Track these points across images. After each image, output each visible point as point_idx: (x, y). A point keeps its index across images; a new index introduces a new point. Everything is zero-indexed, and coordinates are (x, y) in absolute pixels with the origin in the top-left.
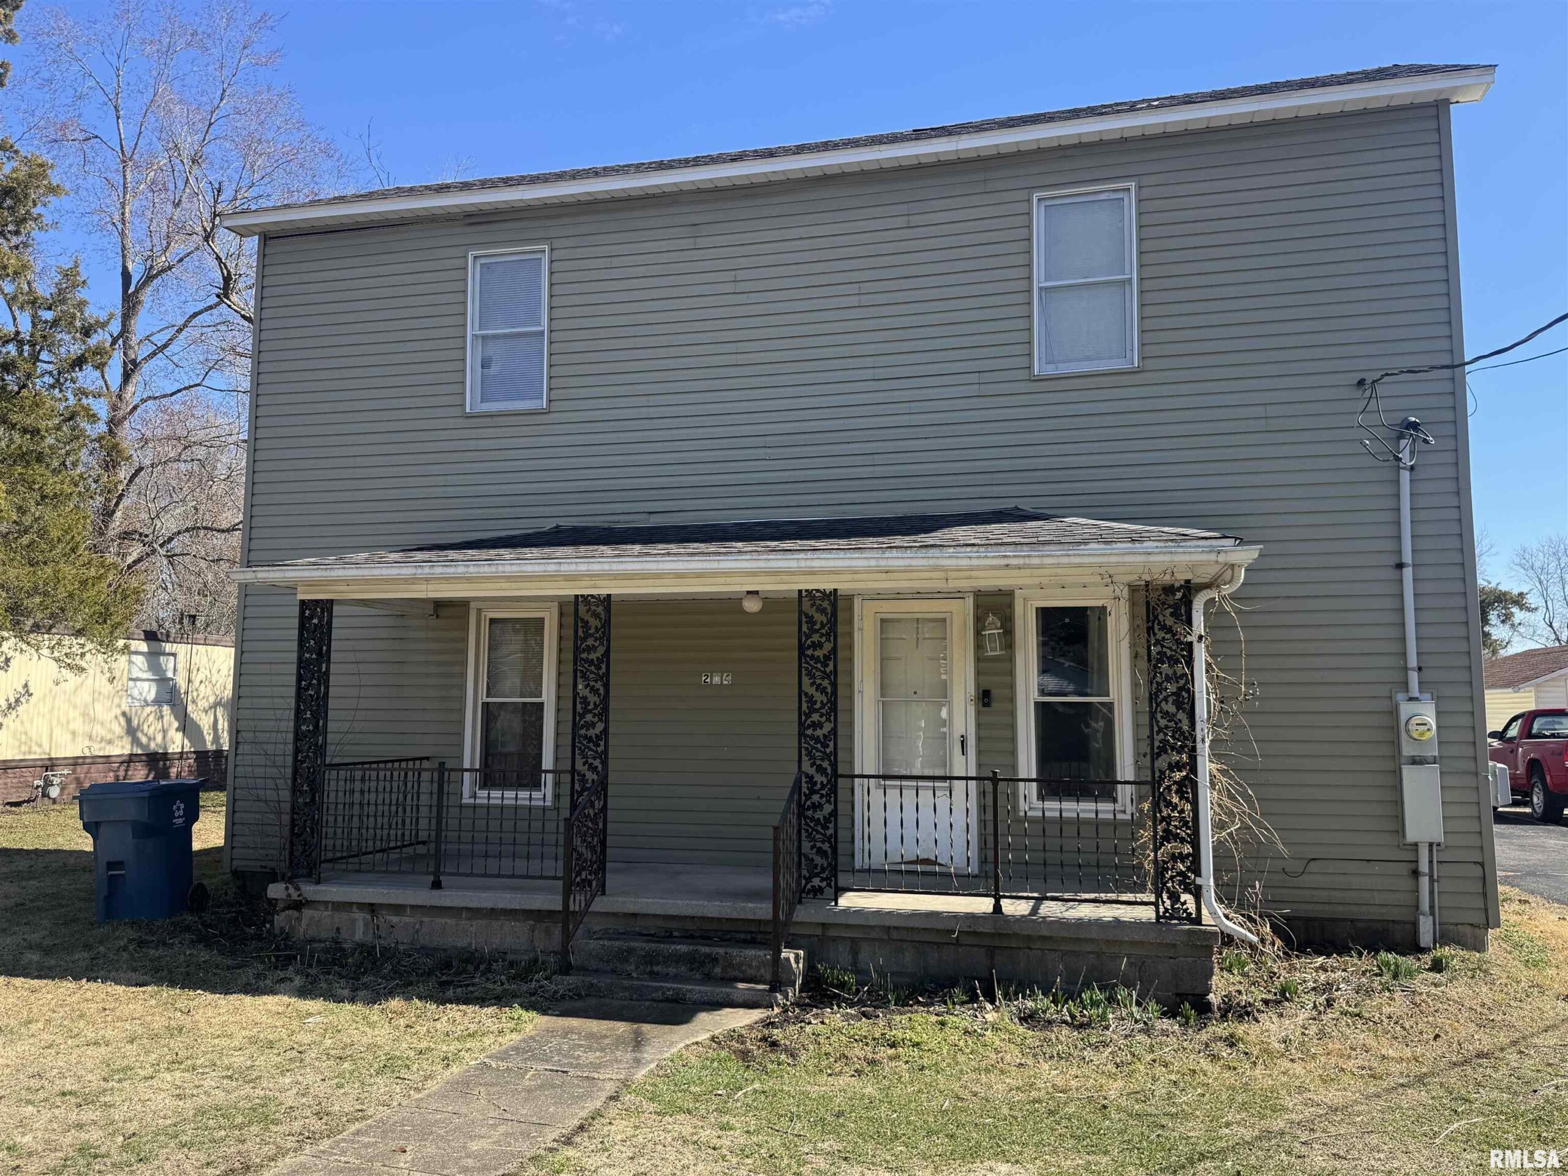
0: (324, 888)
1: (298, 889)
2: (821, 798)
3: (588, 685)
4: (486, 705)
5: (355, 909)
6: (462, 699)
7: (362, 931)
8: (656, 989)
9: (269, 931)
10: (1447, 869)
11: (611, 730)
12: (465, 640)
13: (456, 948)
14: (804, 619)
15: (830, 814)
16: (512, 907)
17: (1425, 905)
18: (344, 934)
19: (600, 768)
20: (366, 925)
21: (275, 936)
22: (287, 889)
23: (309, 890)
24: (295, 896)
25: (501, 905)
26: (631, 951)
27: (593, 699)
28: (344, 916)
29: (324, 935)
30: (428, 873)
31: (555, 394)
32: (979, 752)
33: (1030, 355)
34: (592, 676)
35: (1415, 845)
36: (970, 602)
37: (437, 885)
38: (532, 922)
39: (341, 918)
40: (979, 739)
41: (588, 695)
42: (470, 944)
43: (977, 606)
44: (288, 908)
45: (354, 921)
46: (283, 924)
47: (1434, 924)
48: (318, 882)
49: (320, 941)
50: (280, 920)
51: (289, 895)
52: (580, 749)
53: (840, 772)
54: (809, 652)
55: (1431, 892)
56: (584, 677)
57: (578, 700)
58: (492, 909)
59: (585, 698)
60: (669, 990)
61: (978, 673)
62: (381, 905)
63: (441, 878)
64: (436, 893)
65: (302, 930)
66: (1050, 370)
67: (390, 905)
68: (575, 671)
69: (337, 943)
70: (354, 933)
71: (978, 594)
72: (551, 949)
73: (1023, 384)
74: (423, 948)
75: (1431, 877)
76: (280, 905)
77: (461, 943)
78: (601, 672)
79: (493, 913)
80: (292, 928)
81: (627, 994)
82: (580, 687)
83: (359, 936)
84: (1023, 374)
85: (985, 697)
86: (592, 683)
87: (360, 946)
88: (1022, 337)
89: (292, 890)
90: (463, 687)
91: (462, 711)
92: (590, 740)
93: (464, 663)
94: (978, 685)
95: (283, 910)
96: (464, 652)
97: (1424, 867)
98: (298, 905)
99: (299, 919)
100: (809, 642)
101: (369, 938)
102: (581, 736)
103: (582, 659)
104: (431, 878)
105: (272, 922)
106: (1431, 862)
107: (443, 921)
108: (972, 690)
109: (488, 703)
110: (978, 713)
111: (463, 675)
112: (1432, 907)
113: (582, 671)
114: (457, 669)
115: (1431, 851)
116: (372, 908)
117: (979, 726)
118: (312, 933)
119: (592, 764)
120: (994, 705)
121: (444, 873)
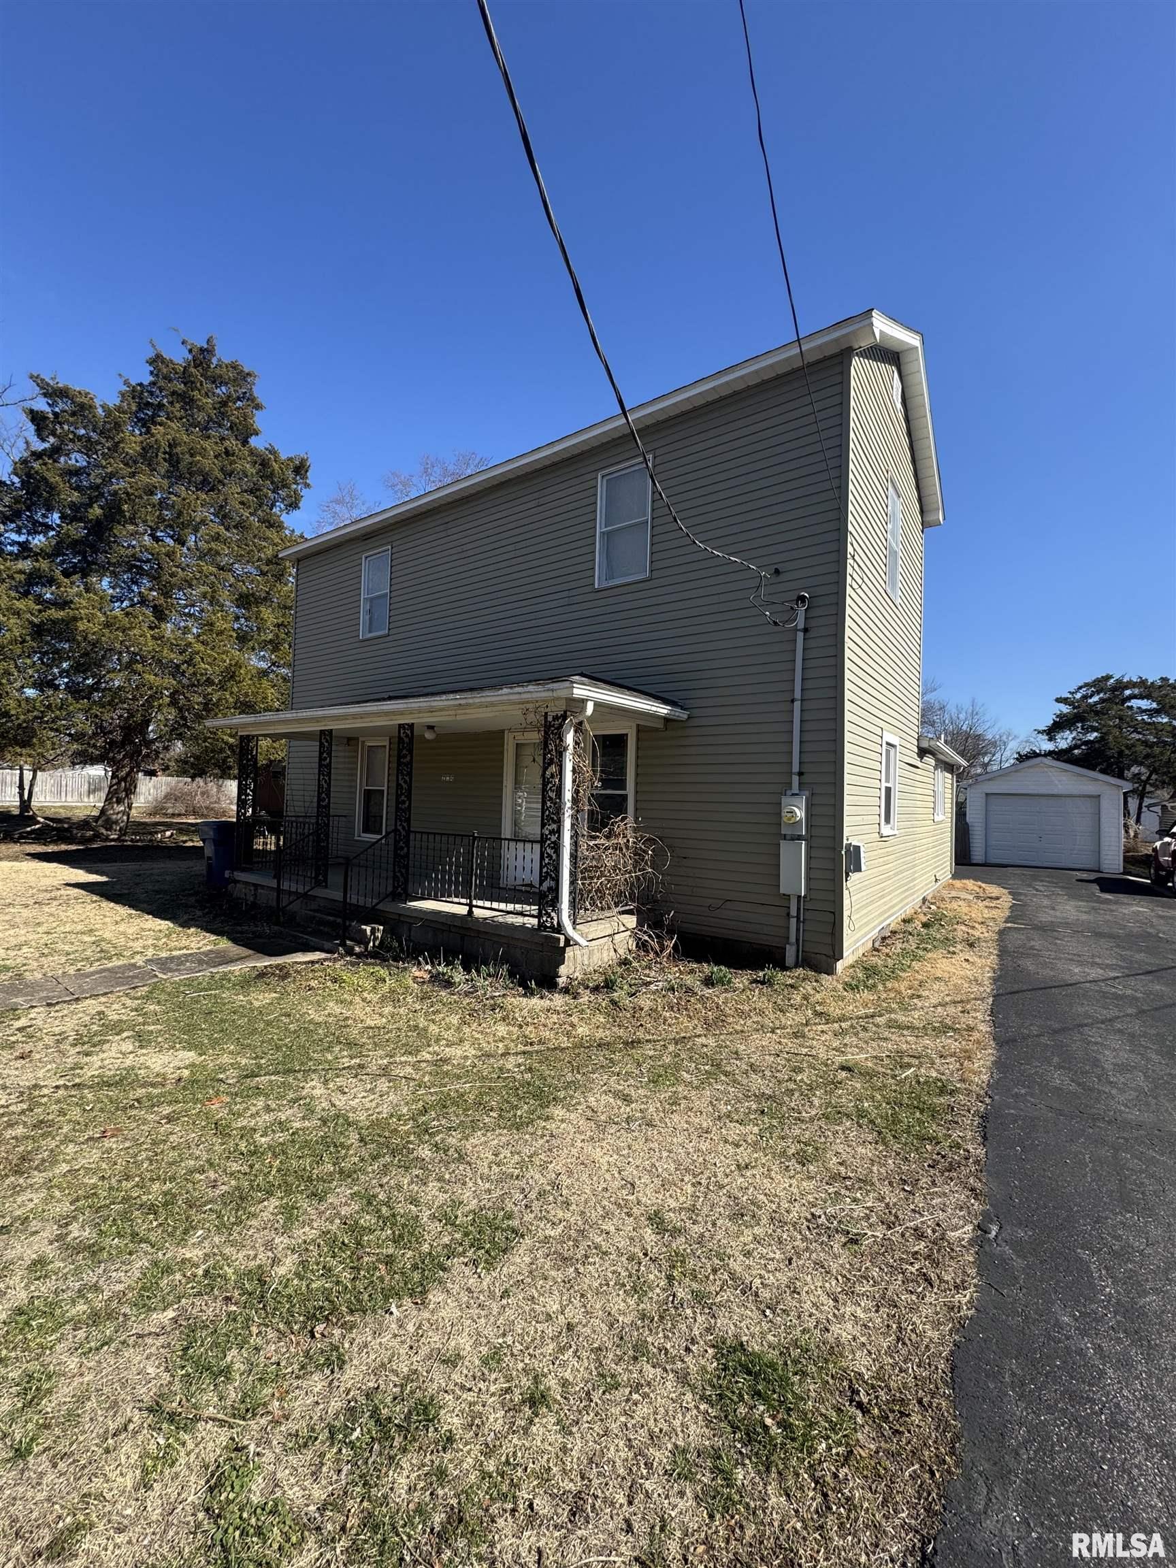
4: (366, 790)
6: (356, 787)
10: (809, 915)
12: (357, 757)
17: (793, 939)
31: (391, 626)
33: (593, 576)
35: (787, 897)
46: (230, 890)
47: (798, 951)
50: (230, 887)
55: (798, 930)
66: (605, 585)
73: (591, 595)
75: (798, 917)
80: (233, 891)
84: (589, 589)
88: (591, 565)
90: (356, 781)
91: (356, 793)
93: (357, 769)
96: (357, 763)
97: (794, 912)
106: (799, 909)
111: (357, 775)
112: (797, 940)
114: (355, 772)
115: (799, 902)
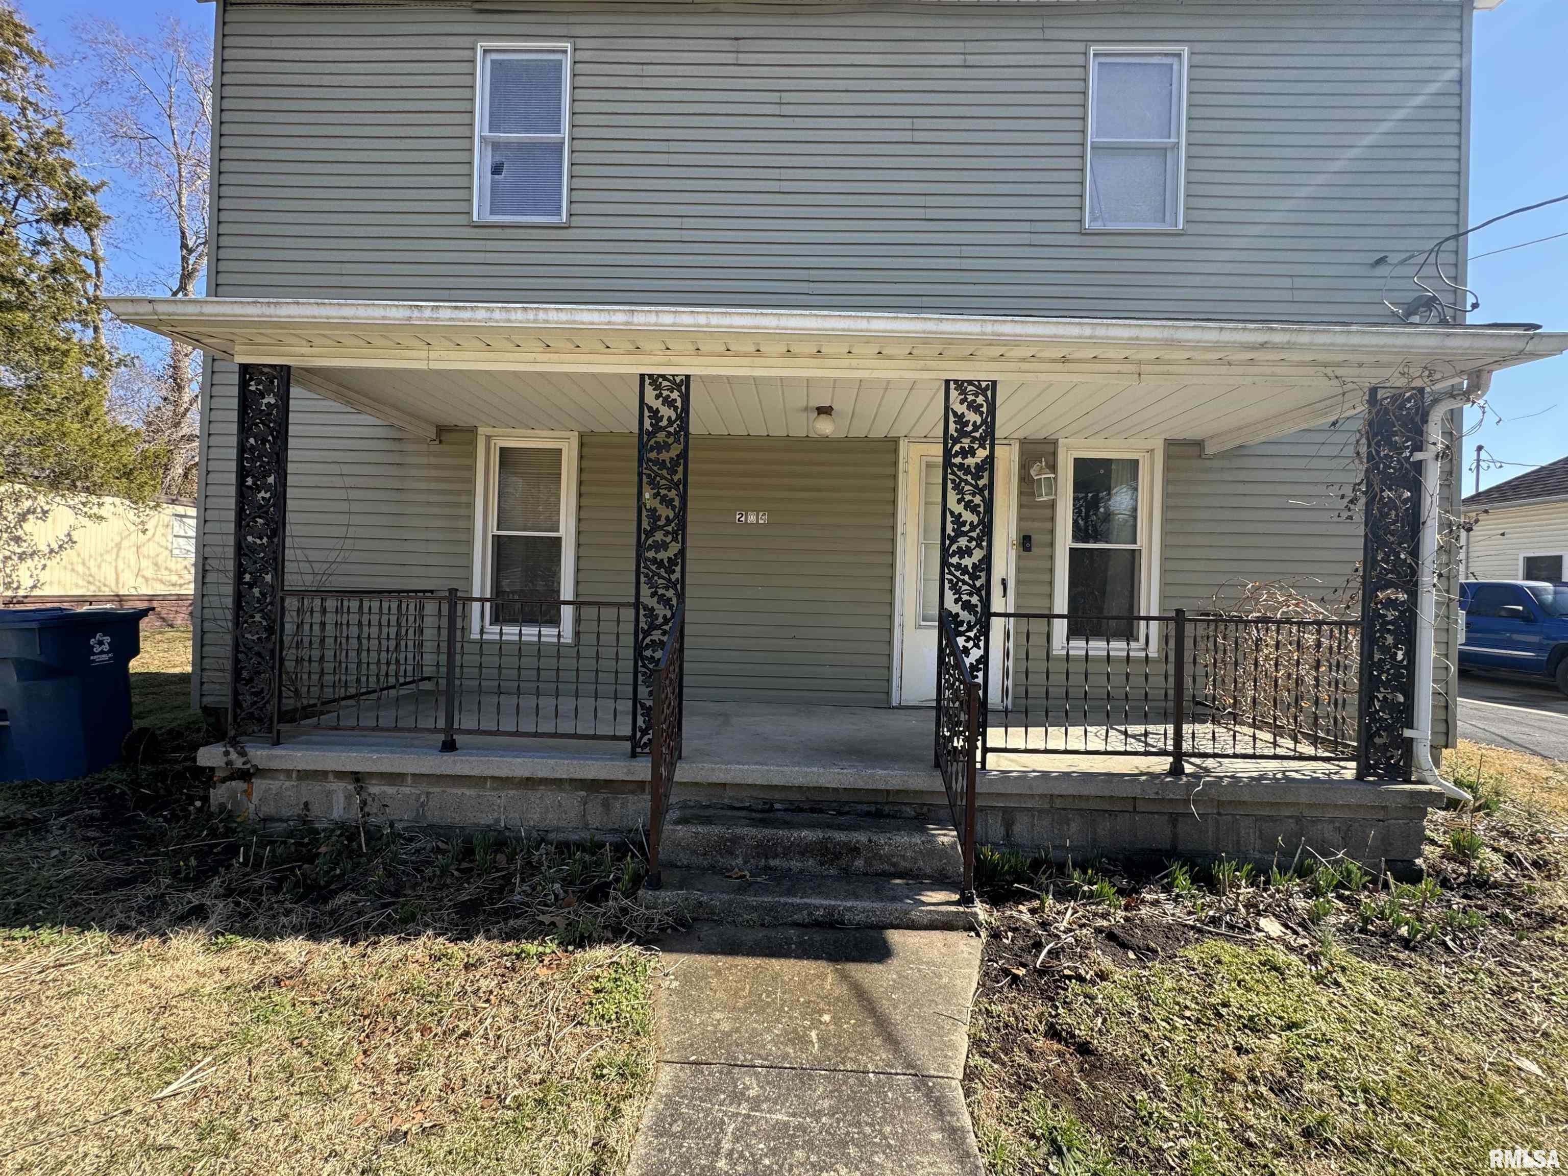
0: (283, 752)
1: (243, 754)
2: (967, 641)
3: (658, 494)
4: (497, 539)
5: (331, 777)
6: (470, 530)
7: (342, 806)
8: (799, 908)
9: (200, 810)
11: (689, 554)
12: (473, 468)
13: (478, 825)
14: (952, 419)
15: (978, 661)
16: (558, 776)
18: (316, 810)
19: (674, 602)
20: (348, 798)
21: (211, 815)
22: (227, 753)
23: (260, 755)
24: (239, 763)
25: (541, 774)
26: (735, 840)
27: (665, 512)
28: (316, 787)
29: (286, 812)
30: (436, 730)
31: (577, 208)
32: (1018, 594)
33: (1081, 208)
34: (663, 482)
36: (1016, 448)
37: (449, 746)
38: (583, 793)
39: (311, 791)
40: (1018, 582)
41: (658, 506)
42: (498, 821)
43: (1022, 453)
44: (231, 778)
45: (329, 794)
46: (223, 800)
48: (277, 743)
49: (281, 820)
50: (219, 795)
51: (229, 763)
52: (646, 576)
53: (993, 610)
54: (957, 460)
56: (653, 483)
57: (644, 513)
58: (528, 779)
59: (653, 511)
60: (817, 908)
61: (1020, 519)
62: (371, 774)
63: (455, 737)
64: (448, 757)
65: (252, 807)
66: (1098, 226)
67: (381, 774)
68: (640, 474)
69: (305, 822)
70: (330, 808)
71: (1024, 442)
72: (610, 826)
73: (1074, 237)
74: (431, 826)
76: (219, 774)
77: (486, 819)
78: (676, 478)
79: (529, 783)
80: (236, 803)
81: (755, 916)
82: (647, 496)
83: (338, 812)
84: (1074, 227)
85: (1025, 542)
86: (663, 492)
87: (341, 826)
88: (1075, 189)
89: (234, 756)
90: (471, 518)
91: (470, 543)
92: (660, 564)
93: (472, 493)
94: (1019, 529)
95: (224, 780)
96: (472, 481)
98: (245, 775)
99: (248, 793)
100: (957, 448)
101: (355, 814)
102: (647, 559)
103: (650, 460)
104: (442, 737)
105: (205, 799)
107: (459, 791)
108: (1014, 535)
109: (499, 536)
110: (1019, 558)
111: (471, 505)
113: (649, 476)
114: (464, 499)
116: (357, 778)
117: (1019, 570)
118: (268, 809)
119: (664, 595)
120: (1034, 550)
121: (461, 731)
